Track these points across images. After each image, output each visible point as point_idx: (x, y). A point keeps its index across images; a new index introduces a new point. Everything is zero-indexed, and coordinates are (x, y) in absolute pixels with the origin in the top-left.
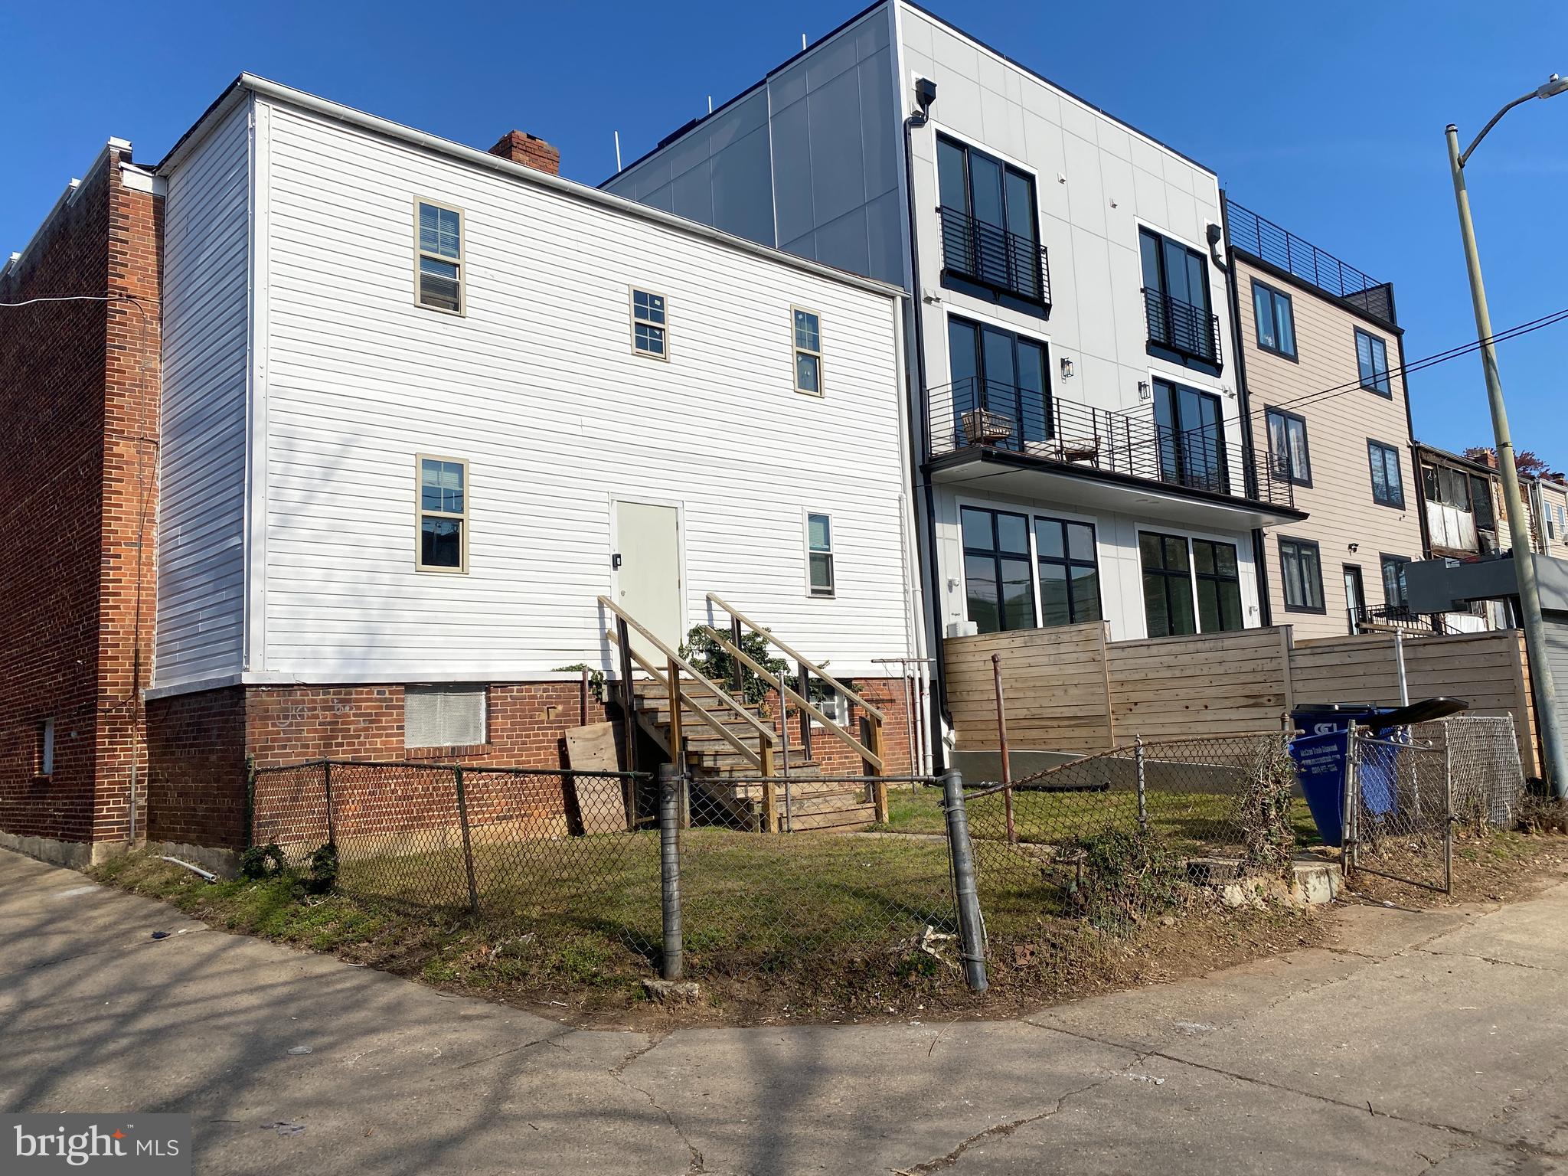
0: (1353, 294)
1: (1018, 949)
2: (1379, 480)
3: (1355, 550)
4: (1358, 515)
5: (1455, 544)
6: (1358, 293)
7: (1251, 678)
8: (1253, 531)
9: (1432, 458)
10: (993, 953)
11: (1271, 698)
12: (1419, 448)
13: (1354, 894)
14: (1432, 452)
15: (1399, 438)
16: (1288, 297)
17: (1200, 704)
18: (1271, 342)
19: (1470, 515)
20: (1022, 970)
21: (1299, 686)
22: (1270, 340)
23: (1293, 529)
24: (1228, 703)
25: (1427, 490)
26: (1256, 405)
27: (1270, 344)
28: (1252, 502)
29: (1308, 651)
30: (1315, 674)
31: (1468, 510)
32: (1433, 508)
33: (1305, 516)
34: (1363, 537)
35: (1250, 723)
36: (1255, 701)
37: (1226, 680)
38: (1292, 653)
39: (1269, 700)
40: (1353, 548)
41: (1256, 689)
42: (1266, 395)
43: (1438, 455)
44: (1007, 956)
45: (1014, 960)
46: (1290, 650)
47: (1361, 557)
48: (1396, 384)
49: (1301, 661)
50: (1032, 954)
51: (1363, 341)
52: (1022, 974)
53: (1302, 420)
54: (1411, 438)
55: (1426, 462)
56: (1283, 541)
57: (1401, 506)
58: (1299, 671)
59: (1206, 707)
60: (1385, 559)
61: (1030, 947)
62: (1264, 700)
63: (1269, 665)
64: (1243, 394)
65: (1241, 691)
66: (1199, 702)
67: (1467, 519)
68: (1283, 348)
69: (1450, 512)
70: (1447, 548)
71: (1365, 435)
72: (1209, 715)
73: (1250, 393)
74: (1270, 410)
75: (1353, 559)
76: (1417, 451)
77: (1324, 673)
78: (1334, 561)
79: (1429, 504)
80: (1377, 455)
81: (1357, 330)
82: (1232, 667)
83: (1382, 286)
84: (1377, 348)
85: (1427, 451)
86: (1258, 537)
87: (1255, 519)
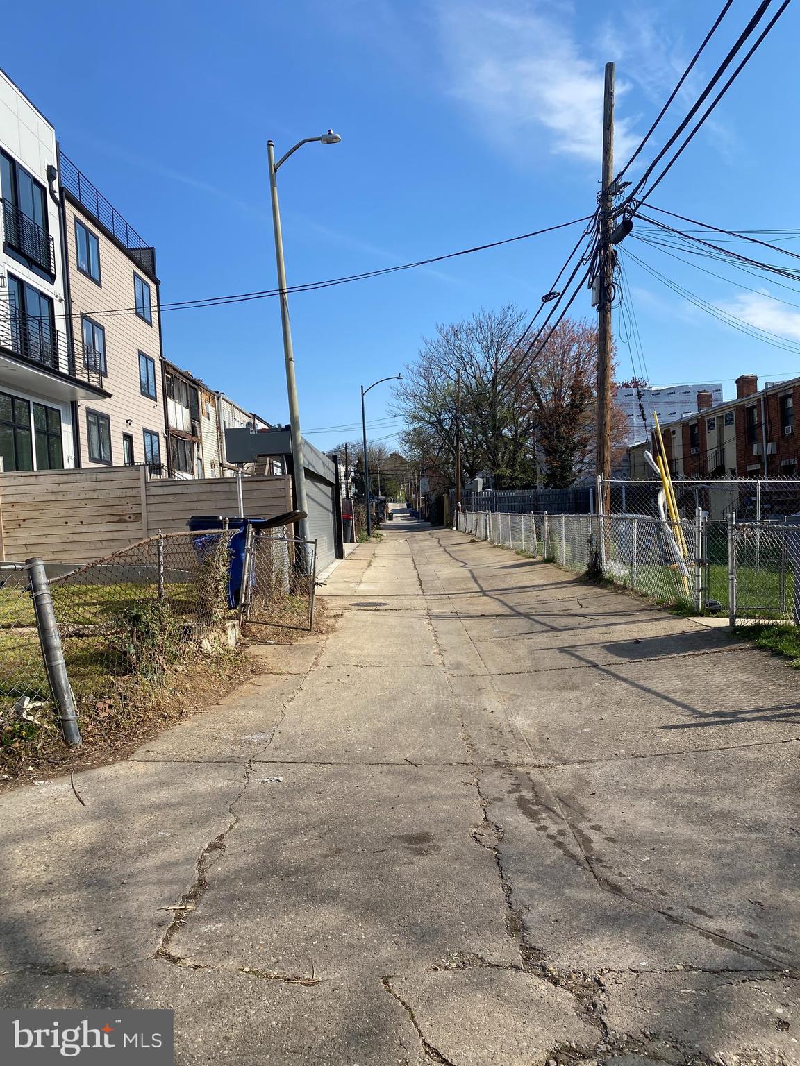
0: (134, 249)
1: (100, 705)
2: (144, 379)
3: (130, 424)
4: (131, 400)
5: (180, 428)
6: (137, 249)
7: (117, 502)
8: (72, 402)
9: (171, 371)
10: (80, 711)
11: (131, 516)
12: (165, 362)
13: (247, 639)
14: (171, 366)
15: (155, 354)
16: (97, 238)
17: (78, 520)
18: (85, 268)
19: (188, 410)
20: (104, 721)
21: (152, 508)
22: (84, 266)
23: (99, 405)
24: (98, 520)
25: (168, 392)
26: (75, 310)
27: (85, 269)
28: (71, 378)
29: (160, 484)
30: (164, 499)
31: (187, 407)
32: (170, 402)
33: (109, 396)
34: (135, 416)
35: (115, 534)
36: (119, 519)
37: (98, 503)
38: (148, 485)
39: (130, 518)
40: (129, 422)
41: (120, 510)
42: (82, 305)
43: (174, 369)
44: (90, 711)
45: (98, 715)
46: (146, 483)
47: (133, 430)
48: (155, 315)
49: (154, 491)
50: (110, 707)
51: (138, 283)
52: (105, 724)
53: (102, 329)
54: (161, 355)
55: (168, 373)
56: (90, 412)
57: (155, 399)
58: (152, 497)
59: (82, 523)
60: (145, 431)
61: (108, 701)
62: (126, 517)
63: (130, 493)
64: (68, 302)
65: (109, 511)
66: (76, 519)
67: (186, 412)
68: (93, 275)
69: (179, 407)
70: (177, 430)
71: (137, 348)
72: (83, 529)
73: (72, 301)
74: (84, 316)
75: (129, 430)
76: (164, 364)
77: (171, 499)
78: (118, 430)
79: (169, 400)
80: (143, 360)
81: (135, 274)
82: (103, 494)
83: (149, 248)
84: (145, 289)
85: (169, 365)
86: (74, 407)
87: (73, 393)
